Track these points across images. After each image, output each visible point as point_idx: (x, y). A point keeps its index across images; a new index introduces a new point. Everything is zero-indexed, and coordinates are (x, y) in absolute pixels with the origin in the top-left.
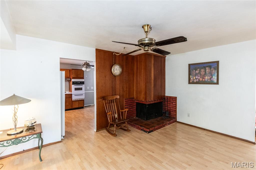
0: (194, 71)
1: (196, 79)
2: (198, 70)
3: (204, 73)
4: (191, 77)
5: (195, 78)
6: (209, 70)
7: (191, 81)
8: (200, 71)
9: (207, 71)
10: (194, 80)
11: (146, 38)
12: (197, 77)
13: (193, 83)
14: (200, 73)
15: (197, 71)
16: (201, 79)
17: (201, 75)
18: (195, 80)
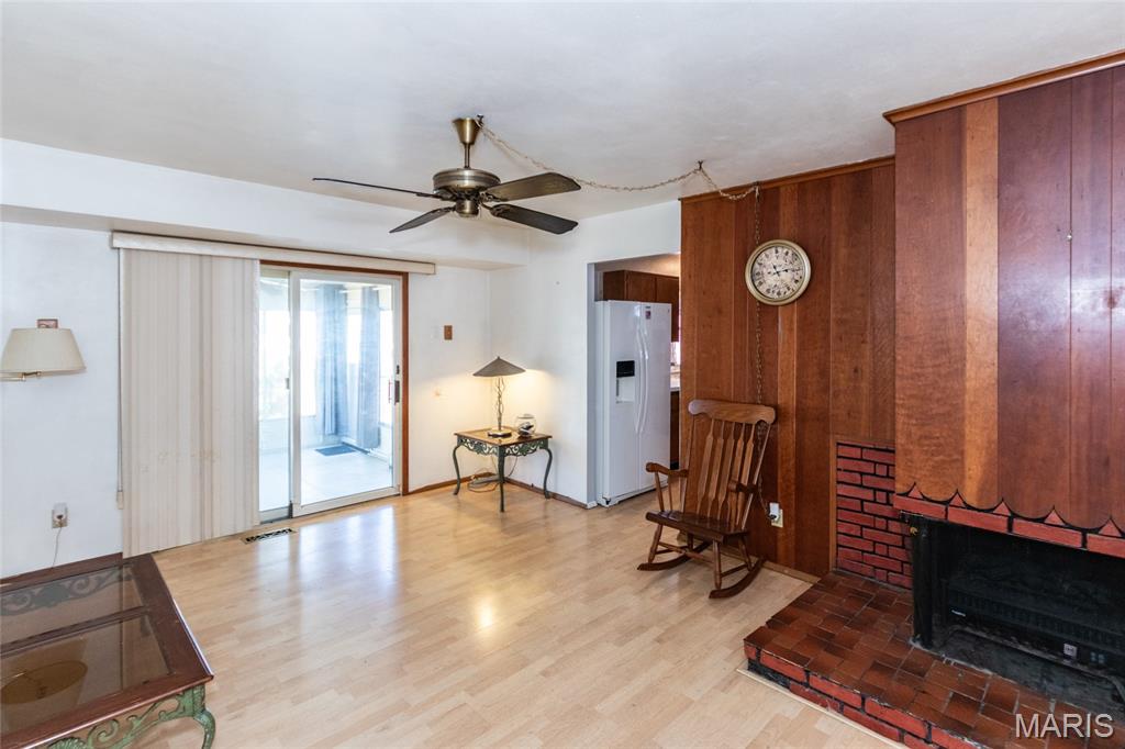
11: (467, 167)
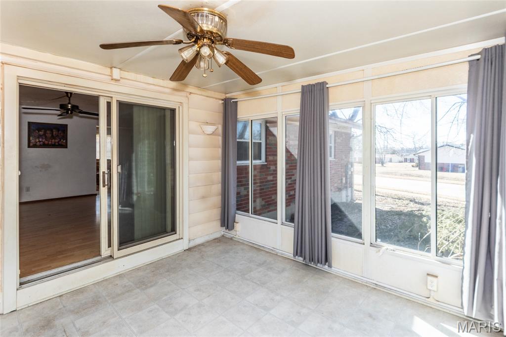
0: (37, 132)
1: (40, 142)
2: (43, 131)
3: (50, 135)
4: (31, 138)
5: (37, 140)
6: (57, 133)
7: (31, 144)
8: (45, 133)
9: (54, 133)
10: (36, 142)
12: (41, 140)
13: (35, 146)
14: (45, 134)
15: (41, 132)
16: (46, 142)
17: (46, 137)
18: (38, 143)
